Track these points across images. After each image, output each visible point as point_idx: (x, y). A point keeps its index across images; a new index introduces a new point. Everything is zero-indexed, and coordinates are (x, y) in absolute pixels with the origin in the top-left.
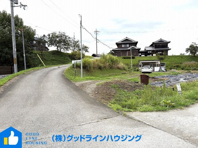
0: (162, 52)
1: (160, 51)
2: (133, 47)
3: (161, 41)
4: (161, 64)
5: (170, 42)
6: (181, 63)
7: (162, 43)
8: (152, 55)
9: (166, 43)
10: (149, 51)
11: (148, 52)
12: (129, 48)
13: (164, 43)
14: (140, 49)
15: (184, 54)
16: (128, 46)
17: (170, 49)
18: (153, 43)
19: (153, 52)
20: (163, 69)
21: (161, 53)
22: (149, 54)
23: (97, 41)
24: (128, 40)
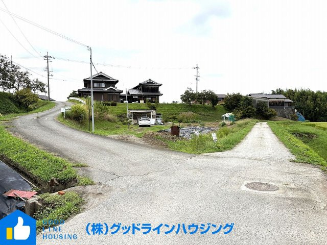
0: (152, 98)
1: (149, 96)
2: (111, 87)
3: (150, 82)
4: (157, 114)
5: (161, 85)
6: (176, 114)
7: (151, 85)
8: (139, 102)
9: (156, 85)
10: (135, 95)
11: (134, 97)
12: (106, 90)
13: (154, 85)
14: (122, 92)
15: (177, 102)
16: (103, 85)
17: (162, 95)
18: (140, 85)
19: (140, 97)
20: (159, 121)
21: (150, 99)
22: (135, 100)
23: (48, 72)
24: (105, 77)
